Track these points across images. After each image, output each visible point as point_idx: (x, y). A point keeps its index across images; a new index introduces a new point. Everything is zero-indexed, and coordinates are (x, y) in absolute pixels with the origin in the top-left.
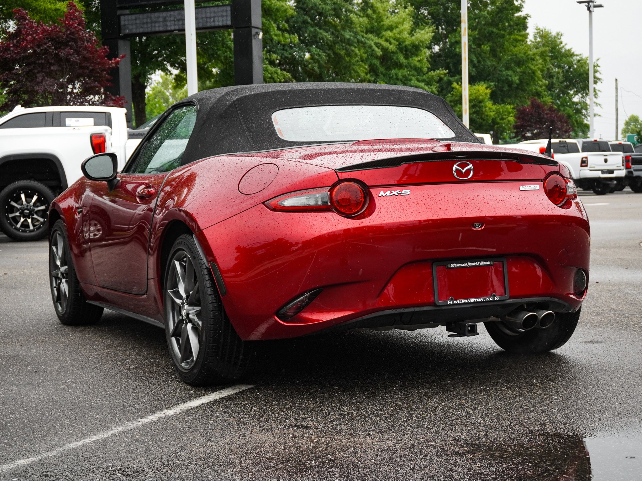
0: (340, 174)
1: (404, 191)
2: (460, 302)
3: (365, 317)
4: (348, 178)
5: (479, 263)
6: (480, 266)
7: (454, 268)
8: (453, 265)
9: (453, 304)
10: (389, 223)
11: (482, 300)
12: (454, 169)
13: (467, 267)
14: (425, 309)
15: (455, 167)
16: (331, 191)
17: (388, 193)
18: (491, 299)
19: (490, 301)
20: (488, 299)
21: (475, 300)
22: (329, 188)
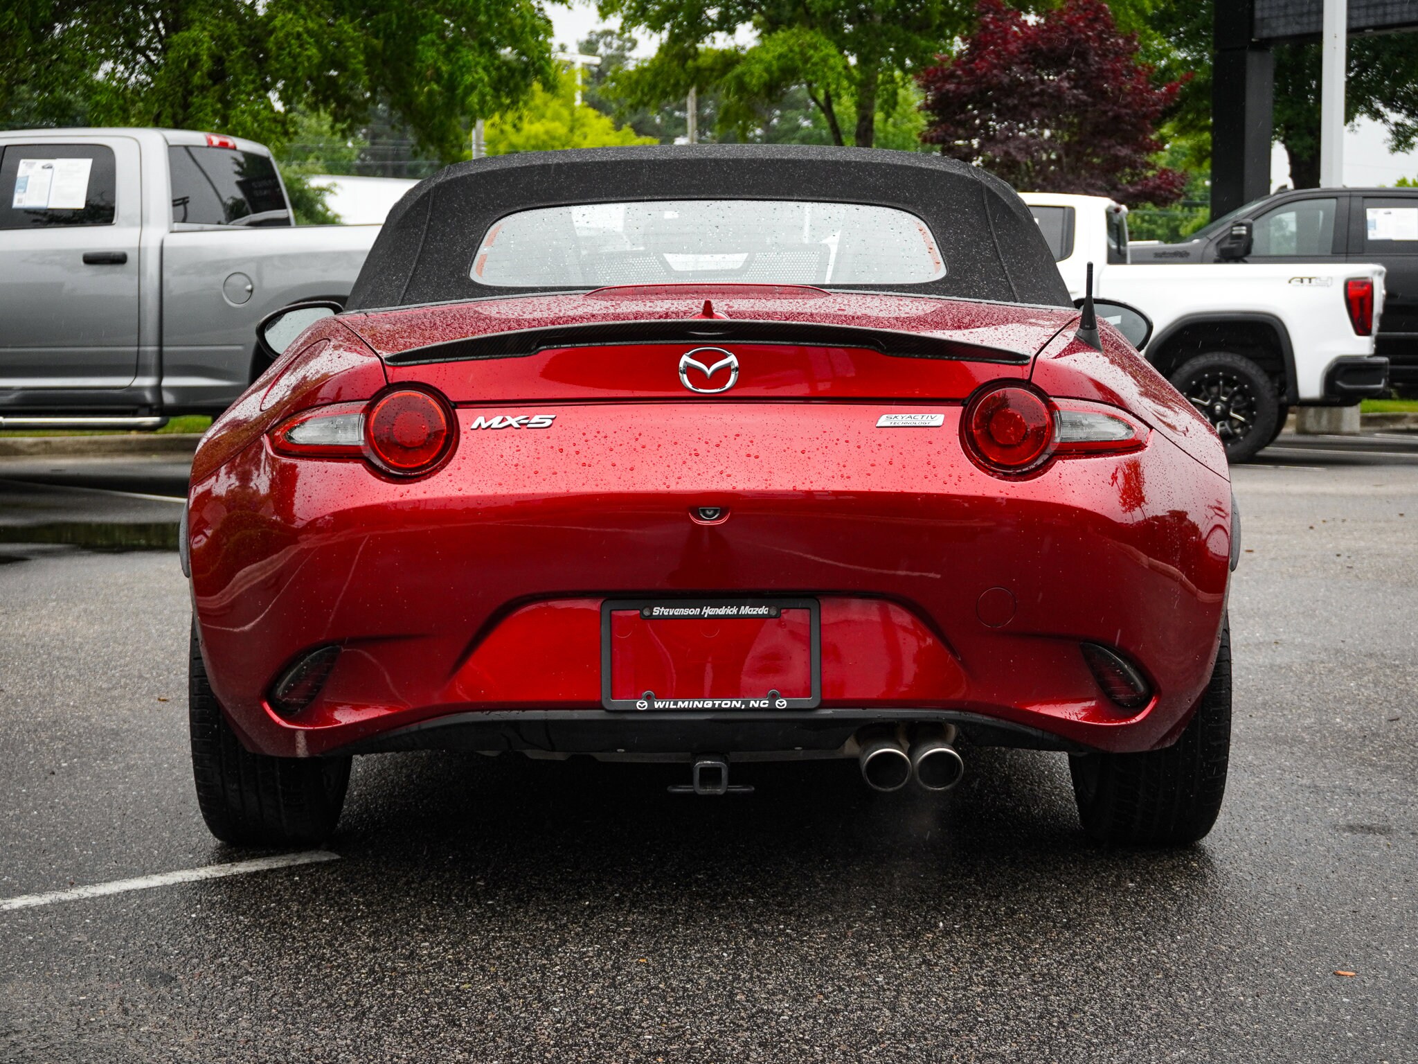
0: (391, 369)
1: (536, 419)
2: (672, 706)
3: (426, 725)
4: (406, 380)
5: (735, 611)
6: (738, 617)
7: (662, 618)
8: (657, 611)
9: (652, 711)
10: (468, 498)
11: (737, 704)
12: (681, 365)
13: (700, 617)
14: (576, 715)
15: (685, 359)
16: (367, 411)
17: (495, 422)
18: (764, 704)
19: (759, 710)
20: (754, 704)
21: (717, 703)
22: (365, 403)
